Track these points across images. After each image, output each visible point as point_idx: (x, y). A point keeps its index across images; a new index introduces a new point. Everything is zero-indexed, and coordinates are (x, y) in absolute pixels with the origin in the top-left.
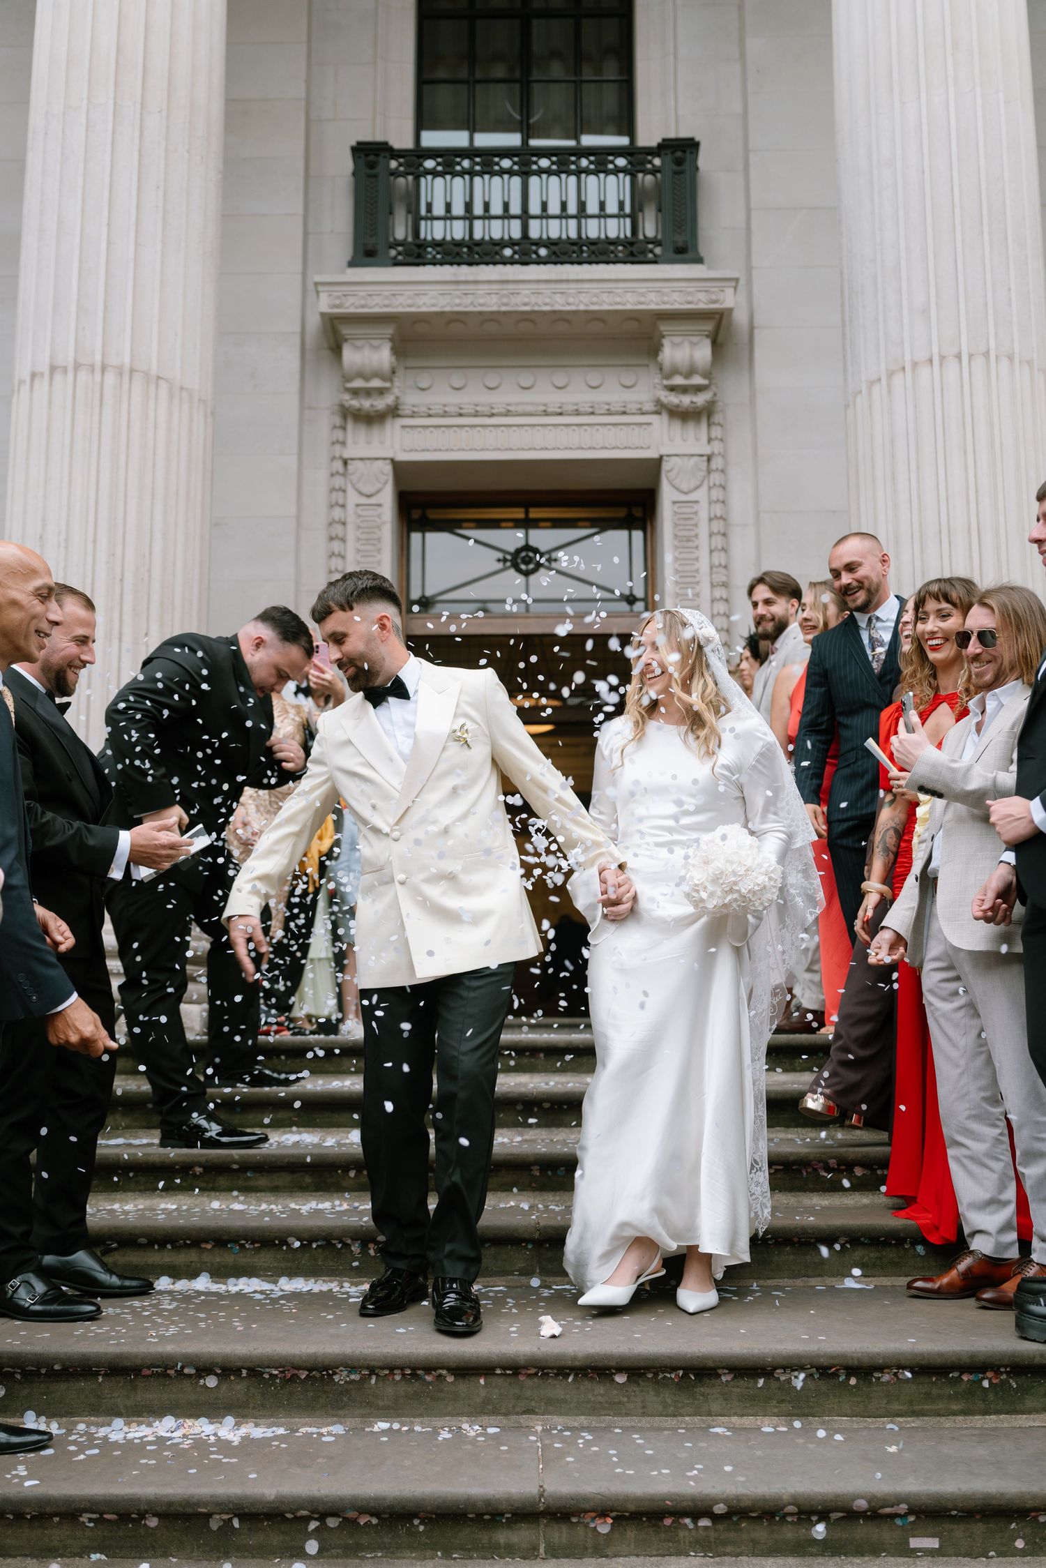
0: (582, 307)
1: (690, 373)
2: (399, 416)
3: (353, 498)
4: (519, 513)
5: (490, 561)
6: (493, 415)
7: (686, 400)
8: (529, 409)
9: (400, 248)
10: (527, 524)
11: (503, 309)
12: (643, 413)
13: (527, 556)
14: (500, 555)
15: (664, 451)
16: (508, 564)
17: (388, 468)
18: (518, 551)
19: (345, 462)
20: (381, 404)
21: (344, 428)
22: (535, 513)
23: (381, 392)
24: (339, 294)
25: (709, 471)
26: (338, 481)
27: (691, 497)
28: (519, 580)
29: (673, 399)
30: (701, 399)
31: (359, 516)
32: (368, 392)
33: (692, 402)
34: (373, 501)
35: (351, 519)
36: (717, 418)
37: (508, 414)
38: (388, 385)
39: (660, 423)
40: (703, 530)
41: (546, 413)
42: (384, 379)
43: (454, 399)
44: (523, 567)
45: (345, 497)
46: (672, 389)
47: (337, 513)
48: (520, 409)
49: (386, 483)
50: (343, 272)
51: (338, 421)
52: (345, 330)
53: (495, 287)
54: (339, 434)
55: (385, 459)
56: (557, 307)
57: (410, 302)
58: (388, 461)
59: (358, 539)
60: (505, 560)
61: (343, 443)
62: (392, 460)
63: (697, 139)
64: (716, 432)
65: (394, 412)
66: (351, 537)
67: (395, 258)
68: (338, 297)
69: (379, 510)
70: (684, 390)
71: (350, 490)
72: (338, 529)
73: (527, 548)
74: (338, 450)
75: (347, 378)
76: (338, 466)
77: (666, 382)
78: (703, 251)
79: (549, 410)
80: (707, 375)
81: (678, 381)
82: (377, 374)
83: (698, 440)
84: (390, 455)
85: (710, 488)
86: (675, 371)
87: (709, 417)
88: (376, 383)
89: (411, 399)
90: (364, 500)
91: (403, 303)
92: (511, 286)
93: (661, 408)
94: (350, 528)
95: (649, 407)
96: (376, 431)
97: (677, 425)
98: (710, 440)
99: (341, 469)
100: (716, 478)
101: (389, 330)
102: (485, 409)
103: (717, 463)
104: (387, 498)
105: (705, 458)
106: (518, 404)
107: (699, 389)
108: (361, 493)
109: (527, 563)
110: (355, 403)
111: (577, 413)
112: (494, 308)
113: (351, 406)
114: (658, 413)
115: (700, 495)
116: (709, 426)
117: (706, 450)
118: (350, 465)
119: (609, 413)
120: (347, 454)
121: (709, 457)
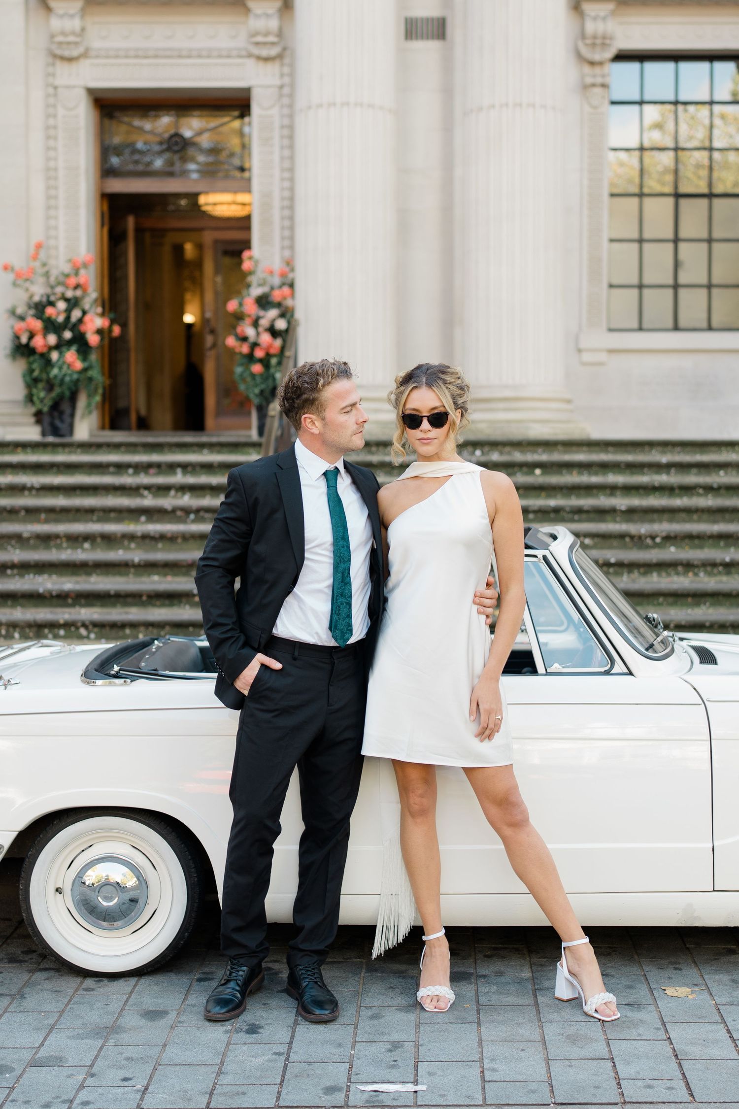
1: (266, 34)
2: (89, 58)
3: (61, 112)
6: (146, 57)
7: (264, 52)
12: (240, 57)
13: (176, 139)
14: (159, 139)
15: (252, 83)
16: (164, 145)
17: (82, 92)
18: (170, 138)
19: (56, 88)
20: (75, 53)
21: (54, 66)
23: (76, 44)
25: (281, 96)
26: (51, 100)
27: (268, 113)
29: (256, 51)
30: (274, 51)
31: (64, 123)
32: (67, 44)
33: (269, 52)
34: (73, 114)
35: (60, 125)
36: (287, 60)
38: (80, 39)
39: (251, 63)
40: (276, 133)
41: (180, 57)
42: (76, 36)
43: (123, 45)
44: (173, 147)
45: (56, 111)
46: (257, 44)
47: (51, 121)
48: (164, 54)
49: (81, 101)
51: (50, 60)
52: (53, 3)
54: (51, 69)
55: (79, 88)
58: (85, 89)
59: (64, 138)
60: (162, 142)
61: (54, 75)
64: (286, 70)
65: (85, 55)
66: (60, 135)
69: (77, 120)
70: (265, 44)
71: (59, 107)
72: (52, 132)
73: (176, 135)
74: (51, 79)
75: (52, 36)
76: (51, 90)
77: (252, 39)
79: (183, 54)
80: (277, 35)
81: (259, 39)
82: (73, 33)
83: (273, 75)
84: (85, 84)
85: (281, 107)
86: (257, 34)
87: (281, 59)
88: (71, 39)
89: (96, 44)
90: (66, 113)
93: (250, 55)
94: (60, 130)
95: (244, 54)
96: (74, 67)
97: (261, 64)
98: (282, 75)
99: (53, 92)
100: (286, 100)
101: (79, 3)
102: (142, 54)
103: (286, 90)
104: (80, 112)
105: (278, 88)
107: (273, 44)
108: (66, 108)
109: (175, 145)
110: (59, 52)
111: (200, 56)
113: (57, 54)
114: (249, 58)
115: (275, 112)
116: (282, 65)
117: (278, 82)
118: (60, 90)
119: (220, 56)
120: (58, 82)
121: (281, 87)
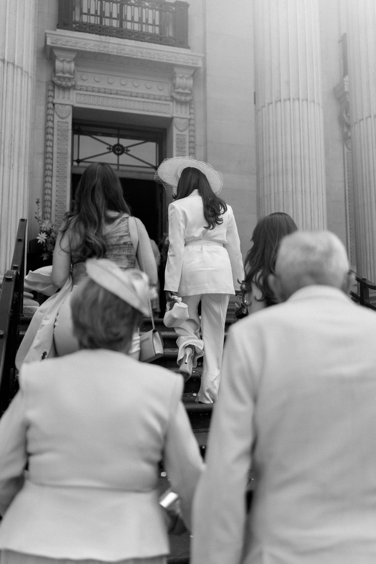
0: (148, 59)
1: (185, 88)
2: (75, 89)
3: (56, 119)
4: (115, 132)
5: (104, 149)
6: (111, 94)
7: (183, 98)
8: (125, 93)
9: (77, 25)
10: (119, 136)
11: (119, 54)
12: (166, 100)
13: (118, 148)
14: (108, 147)
15: (174, 115)
16: (111, 150)
17: (70, 108)
18: (115, 146)
19: (54, 104)
20: (69, 84)
21: (53, 91)
22: (122, 132)
23: (69, 79)
24: (55, 39)
25: (190, 125)
26: (50, 111)
27: (183, 133)
28: (115, 157)
29: (178, 97)
30: (188, 98)
31: (59, 126)
32: (64, 78)
33: (185, 99)
34: (64, 120)
35: (56, 126)
36: (192, 106)
37: (117, 94)
38: (72, 77)
39: (173, 105)
40: (187, 145)
41: (131, 96)
42: (71, 74)
43: (97, 85)
44: (117, 152)
45: (53, 118)
46: (178, 93)
47: (50, 124)
48: (122, 93)
49: (70, 113)
50: (55, 30)
51: (51, 88)
52: (57, 53)
53: (116, 46)
54: (51, 93)
55: (70, 105)
56: (139, 57)
57: (83, 46)
58: (71, 106)
59: (58, 135)
60: (110, 149)
61: (53, 97)
62: (72, 106)
63: (189, 3)
64: (192, 111)
65: (74, 87)
66: (56, 133)
67: (75, 28)
68: (55, 40)
69: (67, 125)
70: (182, 94)
71: (56, 116)
72: (50, 131)
73: (118, 145)
74: (51, 99)
75: (56, 72)
76: (51, 105)
77: (176, 90)
78: (190, 44)
79: (133, 94)
80: (190, 90)
81: (181, 91)
82: (68, 72)
83: (186, 113)
84: (72, 103)
85: (189, 131)
86: (179, 87)
87: (190, 105)
88: (67, 75)
89: (79, 83)
90: (60, 120)
91: (80, 46)
92: (122, 46)
93: (173, 99)
94: (55, 130)
95: (168, 98)
96: (67, 93)
97: (179, 106)
98: (190, 113)
99: (52, 107)
100: (192, 128)
101: (73, 55)
102: (109, 91)
103: (192, 122)
104: (69, 120)
105: (188, 120)
106: (121, 91)
107: (187, 94)
108: (60, 117)
109: (118, 151)
110: (59, 82)
111: (143, 97)
112: (115, 54)
113: (57, 83)
114: (172, 101)
115: (186, 133)
116: (190, 108)
117: (189, 117)
118: (56, 106)
119: (154, 99)
120: (55, 101)
121: (190, 120)
